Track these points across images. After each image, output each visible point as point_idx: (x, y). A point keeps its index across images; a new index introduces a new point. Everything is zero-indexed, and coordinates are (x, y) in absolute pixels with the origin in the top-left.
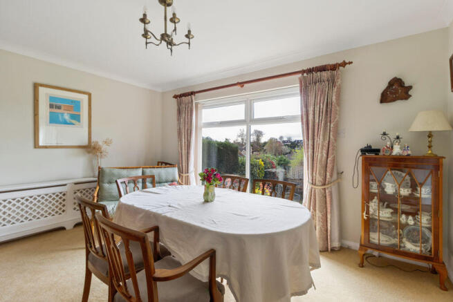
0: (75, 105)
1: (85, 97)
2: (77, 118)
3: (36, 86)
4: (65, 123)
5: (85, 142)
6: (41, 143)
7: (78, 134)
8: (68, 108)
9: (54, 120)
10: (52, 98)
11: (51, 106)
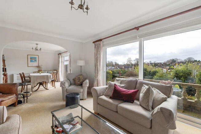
0: (35, 58)
1: (38, 56)
2: (36, 61)
3: (28, 55)
4: (33, 62)
5: (37, 65)
6: (29, 66)
7: (36, 64)
8: (34, 59)
9: (31, 61)
10: (31, 57)
11: (31, 59)
